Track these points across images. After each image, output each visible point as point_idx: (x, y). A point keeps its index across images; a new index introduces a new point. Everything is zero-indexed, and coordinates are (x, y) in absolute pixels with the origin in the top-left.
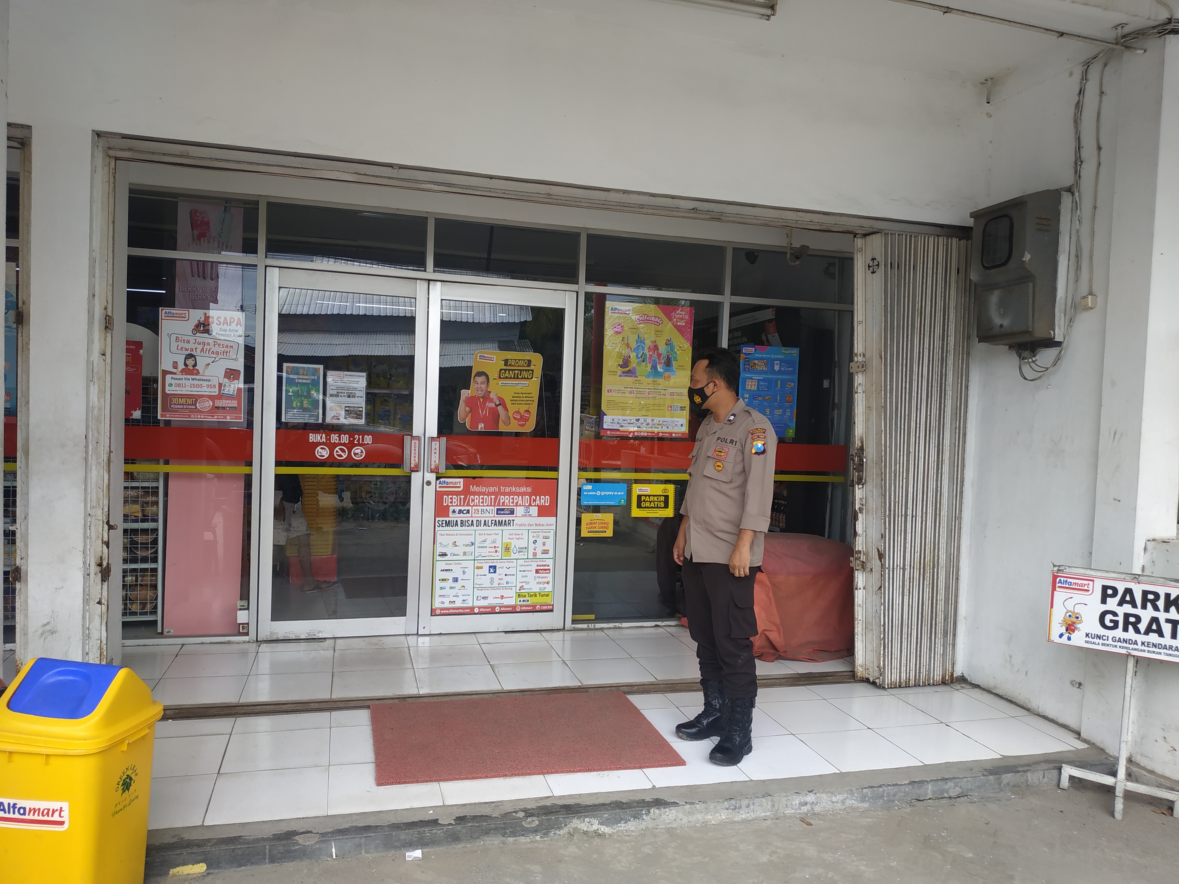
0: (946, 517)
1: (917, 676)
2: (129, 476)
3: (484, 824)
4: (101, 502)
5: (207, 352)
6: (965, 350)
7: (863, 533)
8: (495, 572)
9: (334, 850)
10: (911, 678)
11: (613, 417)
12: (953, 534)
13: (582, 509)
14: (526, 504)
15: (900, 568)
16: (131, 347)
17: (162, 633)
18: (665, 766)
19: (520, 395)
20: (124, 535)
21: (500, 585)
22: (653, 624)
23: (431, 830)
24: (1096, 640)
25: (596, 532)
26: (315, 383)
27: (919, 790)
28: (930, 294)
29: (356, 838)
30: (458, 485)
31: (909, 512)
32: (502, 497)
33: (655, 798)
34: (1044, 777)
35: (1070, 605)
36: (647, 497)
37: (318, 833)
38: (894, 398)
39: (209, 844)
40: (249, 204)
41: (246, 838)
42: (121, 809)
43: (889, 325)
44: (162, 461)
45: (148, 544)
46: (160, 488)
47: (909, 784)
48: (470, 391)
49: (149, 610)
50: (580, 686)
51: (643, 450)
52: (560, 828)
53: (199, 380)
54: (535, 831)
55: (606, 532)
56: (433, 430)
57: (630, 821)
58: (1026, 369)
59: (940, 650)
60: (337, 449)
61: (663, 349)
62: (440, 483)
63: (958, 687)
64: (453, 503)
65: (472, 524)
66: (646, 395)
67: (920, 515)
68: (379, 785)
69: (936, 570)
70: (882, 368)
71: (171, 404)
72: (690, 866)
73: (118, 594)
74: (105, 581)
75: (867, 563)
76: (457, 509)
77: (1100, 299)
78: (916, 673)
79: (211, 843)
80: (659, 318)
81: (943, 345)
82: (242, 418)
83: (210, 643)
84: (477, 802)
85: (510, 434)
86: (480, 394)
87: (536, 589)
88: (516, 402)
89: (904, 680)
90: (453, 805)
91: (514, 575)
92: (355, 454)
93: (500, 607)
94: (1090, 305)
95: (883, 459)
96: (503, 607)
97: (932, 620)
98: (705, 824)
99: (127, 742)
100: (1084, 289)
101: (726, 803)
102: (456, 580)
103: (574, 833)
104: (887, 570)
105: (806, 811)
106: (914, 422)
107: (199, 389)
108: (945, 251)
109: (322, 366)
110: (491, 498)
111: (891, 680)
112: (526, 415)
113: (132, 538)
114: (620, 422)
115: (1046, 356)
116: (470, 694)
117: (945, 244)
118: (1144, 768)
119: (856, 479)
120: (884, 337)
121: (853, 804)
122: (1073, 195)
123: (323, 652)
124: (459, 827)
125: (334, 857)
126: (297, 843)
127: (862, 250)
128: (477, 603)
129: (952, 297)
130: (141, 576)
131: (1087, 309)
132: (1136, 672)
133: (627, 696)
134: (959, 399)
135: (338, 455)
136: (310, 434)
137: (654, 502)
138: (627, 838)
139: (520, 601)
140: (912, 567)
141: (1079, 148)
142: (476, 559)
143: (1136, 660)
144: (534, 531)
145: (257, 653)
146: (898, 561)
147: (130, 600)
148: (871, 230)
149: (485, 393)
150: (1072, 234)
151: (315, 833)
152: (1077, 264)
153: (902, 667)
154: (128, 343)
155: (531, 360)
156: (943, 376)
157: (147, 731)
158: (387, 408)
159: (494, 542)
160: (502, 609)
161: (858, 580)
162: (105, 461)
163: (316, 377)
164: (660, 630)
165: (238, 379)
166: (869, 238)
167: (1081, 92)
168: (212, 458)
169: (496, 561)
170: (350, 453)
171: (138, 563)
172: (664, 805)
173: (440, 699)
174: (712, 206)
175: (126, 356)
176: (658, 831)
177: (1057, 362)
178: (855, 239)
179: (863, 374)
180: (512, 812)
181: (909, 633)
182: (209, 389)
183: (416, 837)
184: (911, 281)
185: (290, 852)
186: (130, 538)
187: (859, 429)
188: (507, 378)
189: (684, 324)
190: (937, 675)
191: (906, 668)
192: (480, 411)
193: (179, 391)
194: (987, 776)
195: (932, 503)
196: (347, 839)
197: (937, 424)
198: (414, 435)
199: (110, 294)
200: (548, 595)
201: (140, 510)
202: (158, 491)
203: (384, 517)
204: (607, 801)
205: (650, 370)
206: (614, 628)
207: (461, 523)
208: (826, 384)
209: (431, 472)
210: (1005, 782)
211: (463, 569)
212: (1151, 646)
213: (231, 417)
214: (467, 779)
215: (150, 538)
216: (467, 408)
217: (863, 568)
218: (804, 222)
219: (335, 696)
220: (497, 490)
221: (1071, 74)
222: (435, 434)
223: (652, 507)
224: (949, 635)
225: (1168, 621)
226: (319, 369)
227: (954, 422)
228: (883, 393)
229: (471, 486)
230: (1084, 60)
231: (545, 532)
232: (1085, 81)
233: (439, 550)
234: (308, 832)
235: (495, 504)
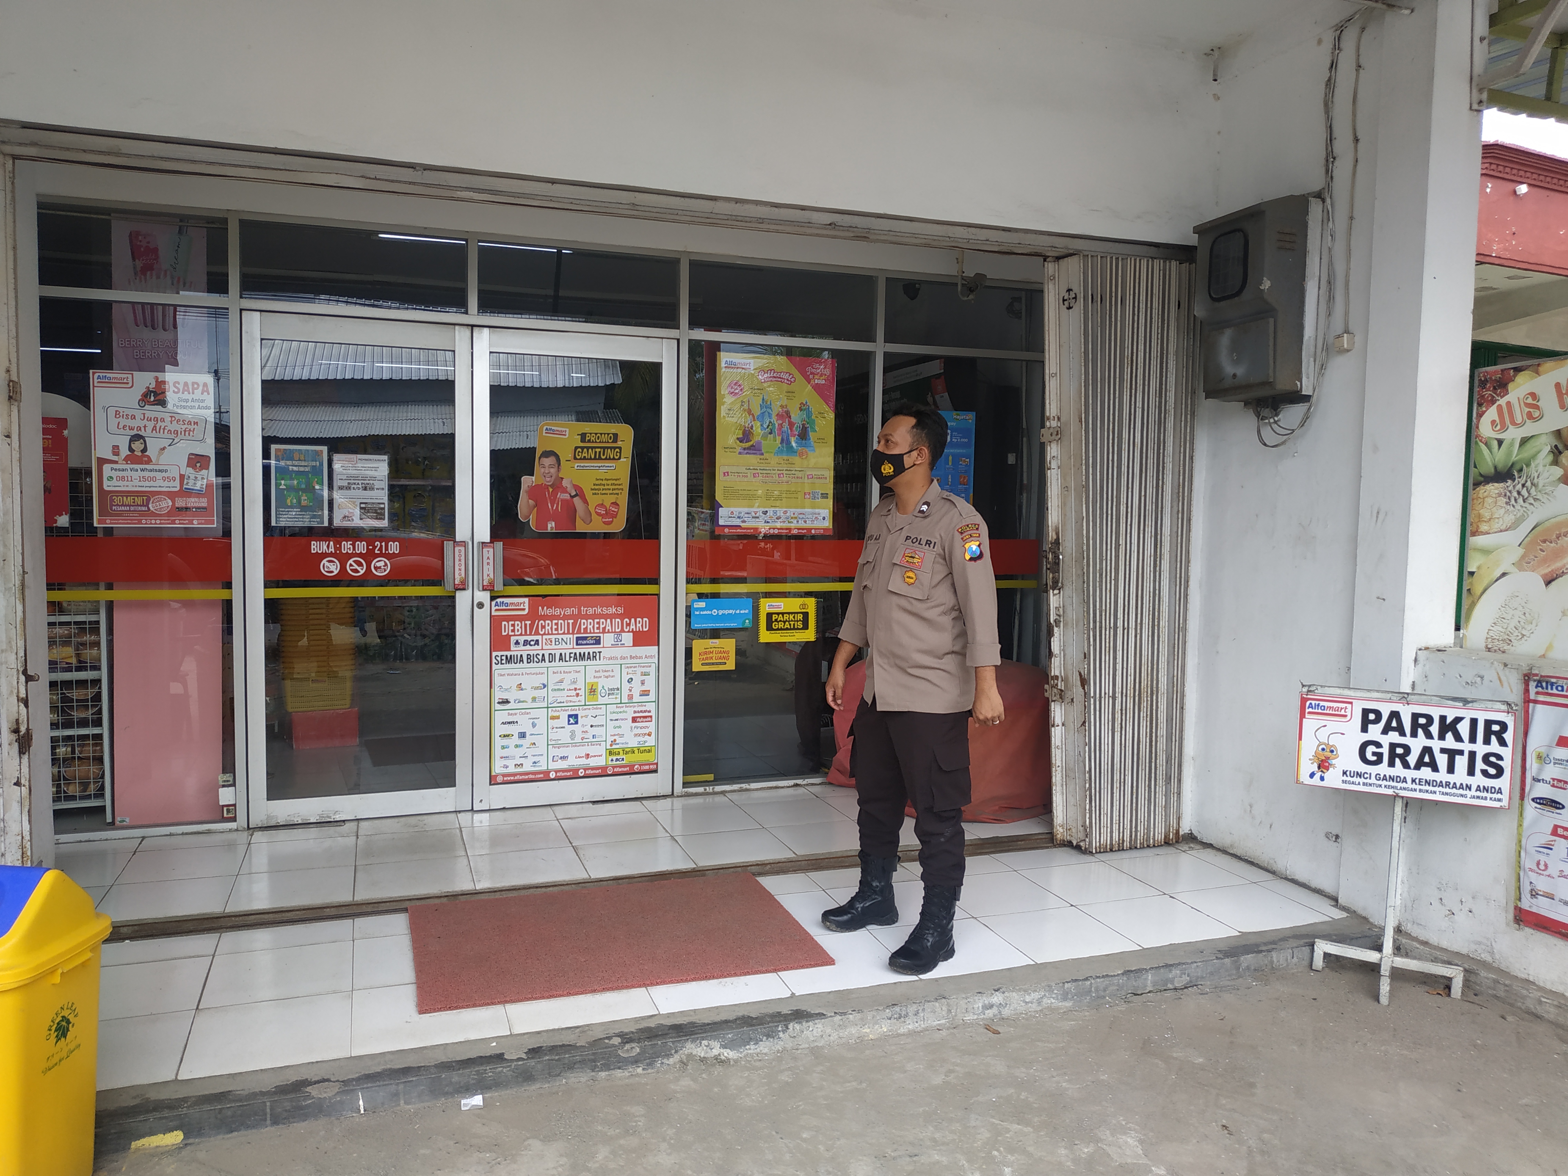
0: (1167, 628)
1: (1133, 836)
2: (55, 607)
3: (567, 1056)
4: (14, 643)
5: (162, 431)
6: (1189, 409)
7: (1060, 653)
8: (576, 723)
9: (361, 1103)
10: (1125, 839)
11: (732, 509)
12: (1176, 650)
13: (692, 634)
14: (617, 630)
15: (1109, 697)
16: (51, 426)
17: (113, 823)
18: (807, 967)
19: (604, 482)
20: (50, 691)
21: (584, 741)
22: (791, 782)
23: (494, 1068)
24: (1357, 780)
25: (713, 664)
26: (317, 471)
27: (1136, 981)
28: (1143, 335)
29: (391, 1084)
30: (522, 607)
31: (1120, 623)
32: (583, 621)
33: (795, 1009)
34: (1293, 958)
35: (1323, 736)
36: (781, 615)
37: (338, 1081)
38: (1098, 474)
39: (185, 1105)
40: (213, 223)
41: (237, 1093)
42: (56, 1064)
43: (1090, 377)
44: (102, 585)
45: (87, 700)
46: (101, 622)
47: (1123, 974)
48: (534, 478)
49: (92, 793)
50: (694, 868)
51: (777, 555)
52: (668, 1056)
53: (151, 471)
54: (635, 1061)
55: (725, 663)
56: (483, 532)
57: (762, 1041)
58: (1267, 433)
59: (1161, 800)
60: (351, 561)
61: (797, 417)
62: (497, 605)
63: (1185, 847)
64: (515, 631)
65: (543, 660)
66: (776, 478)
67: (1134, 627)
68: (422, 1011)
69: (1154, 698)
70: (1082, 436)
71: (112, 506)
72: (841, 1095)
73: (45, 772)
74: (24, 754)
75: (1066, 692)
76: (522, 639)
77: (1358, 339)
78: (1131, 832)
79: (189, 1103)
80: (790, 374)
81: (1160, 403)
82: (215, 524)
83: (183, 834)
84: (557, 1028)
85: (595, 536)
86: (549, 481)
87: (633, 743)
88: (599, 492)
89: (1116, 842)
90: (524, 1034)
91: (603, 725)
92: (376, 568)
93: (585, 770)
94: (1346, 346)
95: (1085, 555)
96: (588, 769)
97: (1150, 762)
98: (861, 1039)
99: (60, 971)
100: (1338, 325)
101: (888, 1011)
102: (523, 735)
103: (688, 1061)
104: (1092, 700)
105: (991, 1015)
106: (1125, 506)
107: (152, 483)
108: (1161, 278)
109: (326, 447)
110: (568, 624)
111: (1100, 842)
112: (613, 509)
113: (64, 693)
114: (742, 515)
115: (1291, 415)
116: (546, 887)
117: (1162, 268)
118: (1416, 939)
119: (1050, 583)
120: (1085, 394)
121: (1052, 1003)
122: (1324, 202)
123: (342, 840)
124: (532, 1063)
125: (362, 1112)
126: (309, 1096)
127: (1054, 278)
128: (553, 766)
129: (1171, 339)
130: (79, 745)
131: (1344, 351)
132: (1405, 818)
133: (757, 878)
134: (1181, 474)
135: (352, 570)
136: (313, 543)
137: (789, 621)
138: (758, 1064)
139: (612, 760)
140: (1124, 694)
141: (1331, 139)
142: (549, 706)
143: (1405, 802)
144: (628, 665)
145: (249, 844)
146: (1107, 688)
147: (65, 779)
148: (1066, 251)
149: (555, 480)
150: (1323, 253)
151: (334, 1082)
152: (1330, 293)
153: (1114, 825)
154: (45, 420)
155: (617, 434)
156: (1161, 444)
157: (89, 955)
158: (424, 506)
159: (575, 682)
160: (587, 772)
161: (1054, 714)
162: (17, 586)
163: (318, 463)
164: (801, 790)
165: (207, 468)
166: (1064, 263)
167: (1333, 65)
168: (176, 579)
169: (577, 708)
170: (368, 567)
171: (74, 728)
172: (807, 1018)
173: (505, 895)
174: (856, 221)
175: (43, 439)
176: (799, 1052)
177: (1305, 422)
178: (1046, 263)
179: (1057, 444)
180: (604, 1038)
181: (1122, 780)
182: (166, 484)
183: (473, 1079)
184: (1119, 318)
185: (301, 1108)
186: (61, 694)
187: (1053, 517)
188: (585, 458)
189: (824, 382)
190: (1158, 833)
191: (1119, 826)
192: (549, 504)
193: (123, 486)
194: (1222, 959)
195: (1149, 611)
196: (379, 1086)
197: (1154, 507)
198: (457, 540)
199: (13, 350)
200: (649, 751)
201: (73, 655)
202: (99, 627)
203: (423, 656)
204: (731, 1017)
205: (780, 445)
206: (739, 791)
207: (528, 659)
208: (1011, 459)
209: (484, 590)
210: (1244, 965)
211: (532, 721)
212: (1424, 783)
213: (200, 521)
214: (543, 998)
215: (90, 692)
216: (530, 501)
217: (1061, 698)
218: (979, 242)
219: (359, 898)
220: (576, 612)
221: (1320, 42)
222: (487, 539)
223: (787, 629)
224: (1172, 781)
225: (1443, 751)
226: (322, 451)
227: (1175, 504)
228: (1084, 467)
229: (540, 608)
230: (1335, 23)
231: (644, 667)
232: (1337, 51)
233: (498, 695)
234: (324, 1080)
235: (573, 631)
